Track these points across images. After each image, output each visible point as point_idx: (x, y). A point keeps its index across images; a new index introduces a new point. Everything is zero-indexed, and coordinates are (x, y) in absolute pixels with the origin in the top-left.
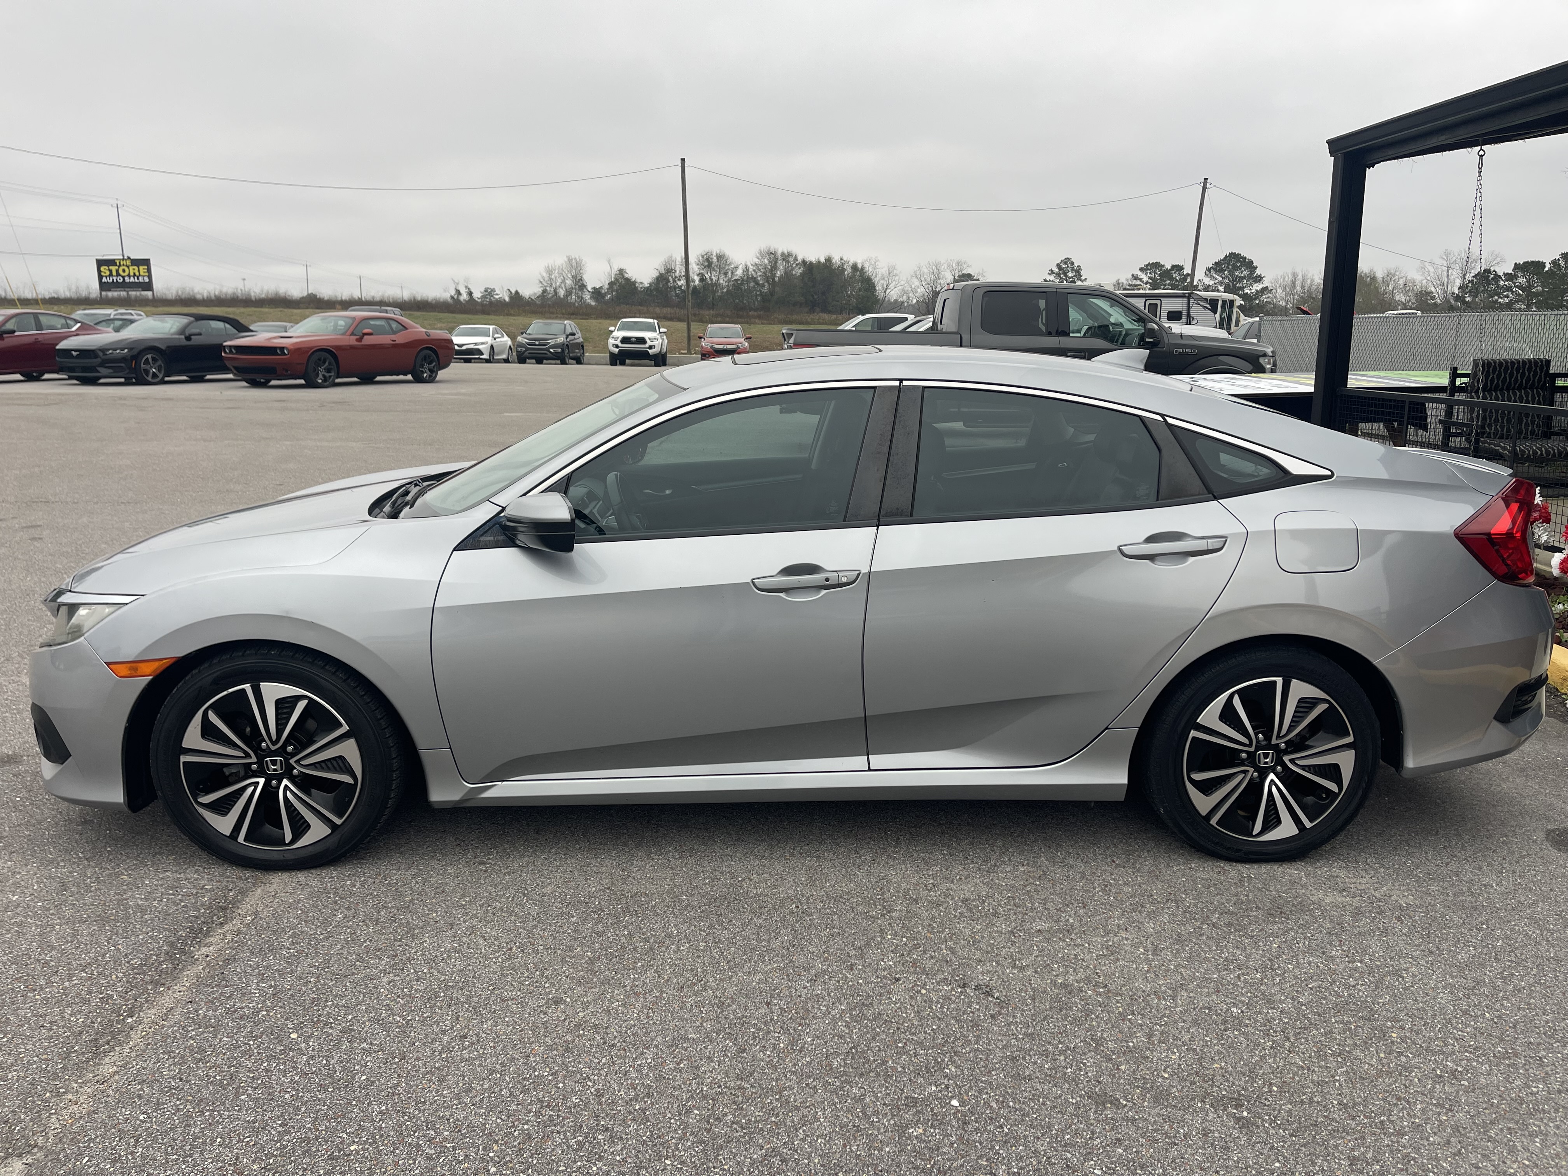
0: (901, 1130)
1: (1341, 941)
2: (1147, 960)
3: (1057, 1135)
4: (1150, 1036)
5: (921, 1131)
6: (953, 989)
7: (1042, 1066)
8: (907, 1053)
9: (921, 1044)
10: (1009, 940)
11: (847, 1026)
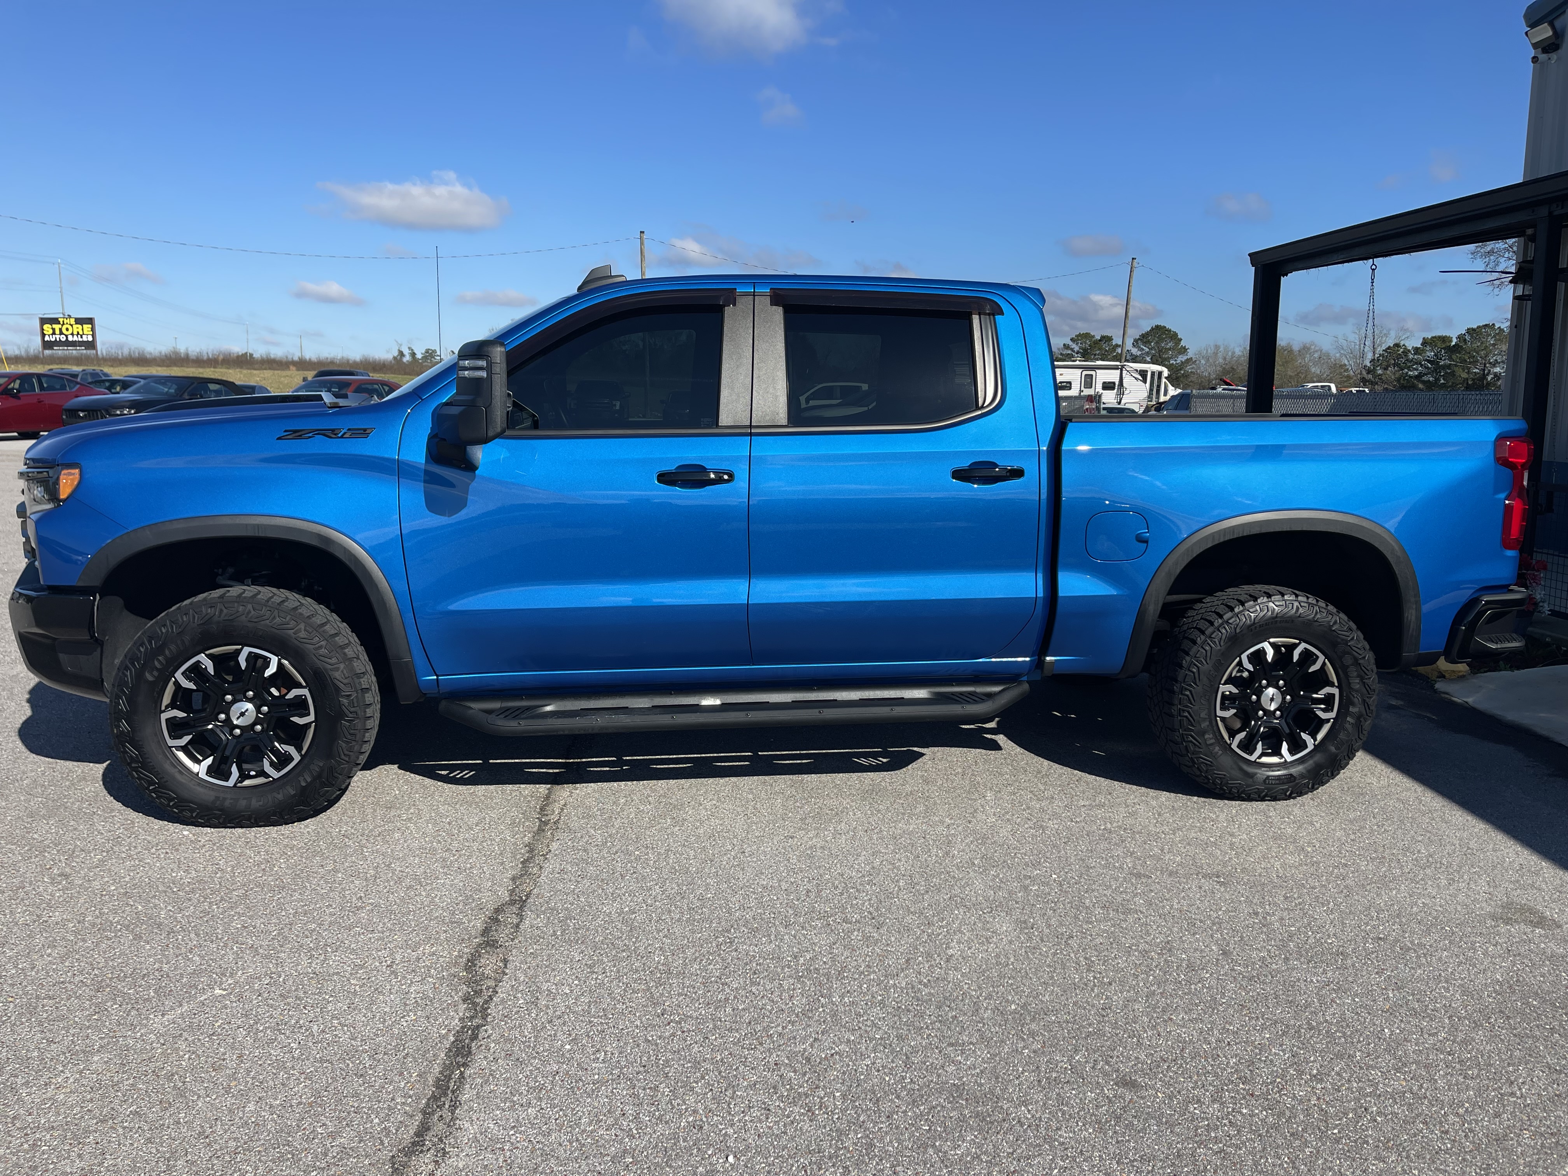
0: (1025, 888)
2: (1155, 818)
3: (1116, 889)
4: (1162, 851)
5: (1037, 888)
6: (1036, 831)
7: (1099, 862)
9: (1025, 855)
10: (1065, 810)
11: (977, 846)
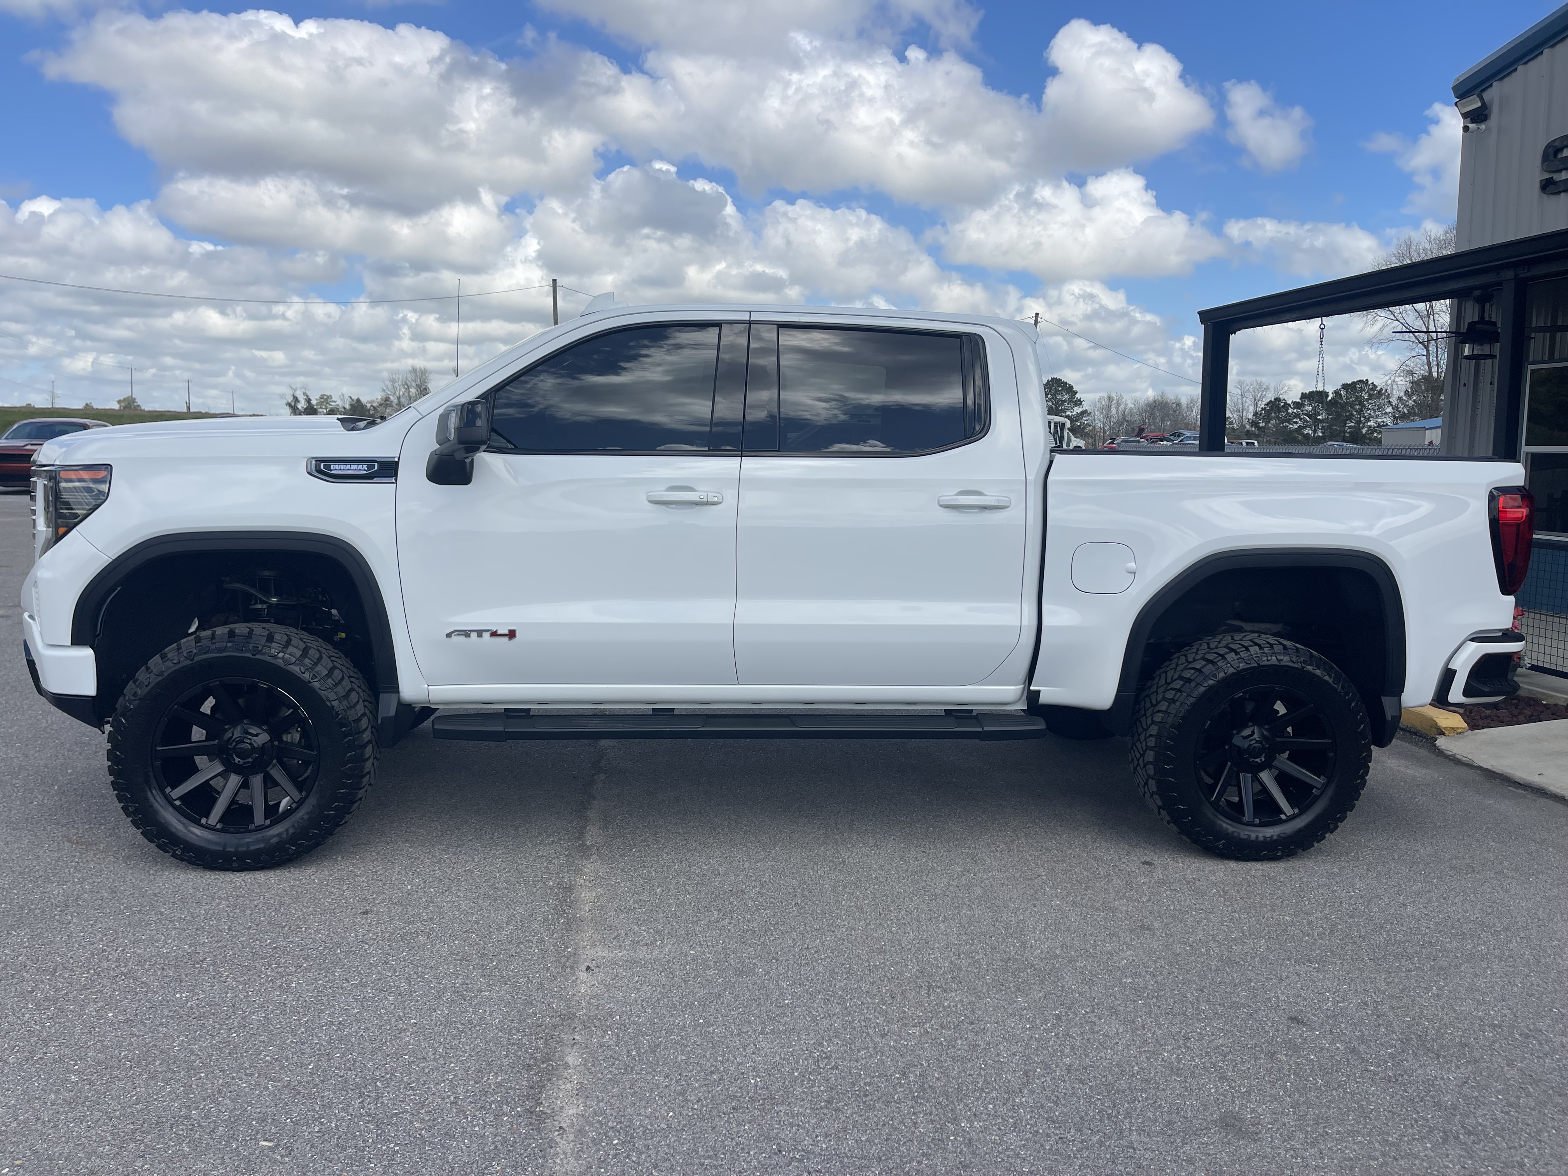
1: (1337, 883)
8: (1099, 946)
